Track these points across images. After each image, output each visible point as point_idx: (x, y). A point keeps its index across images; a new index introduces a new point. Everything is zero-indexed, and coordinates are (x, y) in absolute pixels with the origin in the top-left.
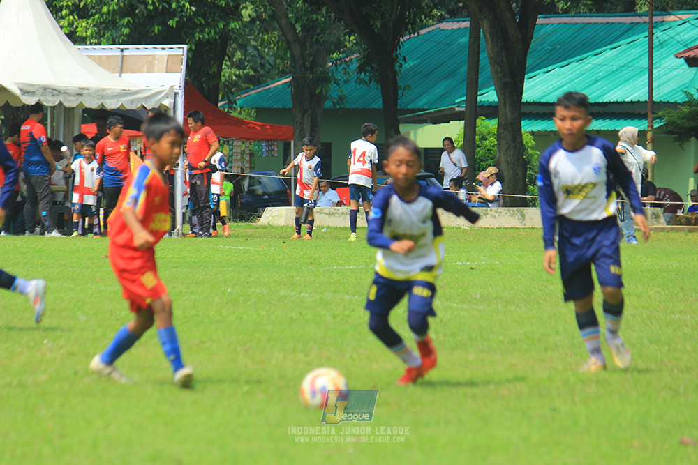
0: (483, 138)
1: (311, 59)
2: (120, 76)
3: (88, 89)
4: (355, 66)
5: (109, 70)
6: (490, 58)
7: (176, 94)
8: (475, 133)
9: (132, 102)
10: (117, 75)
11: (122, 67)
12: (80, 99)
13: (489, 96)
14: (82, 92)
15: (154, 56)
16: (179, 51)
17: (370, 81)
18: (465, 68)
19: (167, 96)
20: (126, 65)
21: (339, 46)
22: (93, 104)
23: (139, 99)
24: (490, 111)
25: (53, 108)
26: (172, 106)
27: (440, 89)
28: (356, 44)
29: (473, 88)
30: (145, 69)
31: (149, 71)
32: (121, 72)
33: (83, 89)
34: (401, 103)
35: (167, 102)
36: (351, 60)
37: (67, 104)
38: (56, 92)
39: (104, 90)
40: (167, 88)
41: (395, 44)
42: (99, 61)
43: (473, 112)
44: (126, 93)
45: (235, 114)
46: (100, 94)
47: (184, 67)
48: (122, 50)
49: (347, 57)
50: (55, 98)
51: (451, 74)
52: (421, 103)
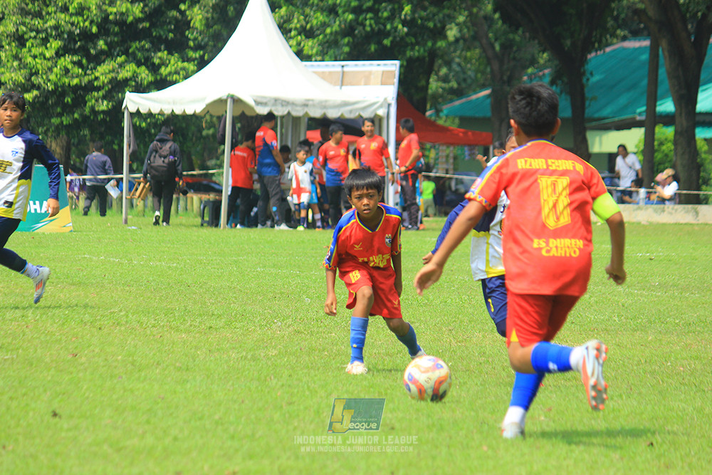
0: (661, 144)
1: (508, 73)
2: (341, 88)
3: (313, 100)
4: (547, 80)
5: (331, 83)
6: (668, 73)
7: (389, 105)
8: (653, 140)
9: (351, 112)
10: (338, 87)
11: (343, 80)
12: (306, 109)
13: (667, 106)
14: (307, 103)
15: (370, 73)
16: (393, 66)
17: (561, 92)
18: (645, 82)
19: (381, 106)
20: (346, 79)
21: (533, 62)
22: (316, 113)
23: (357, 110)
24: (667, 120)
25: (282, 117)
26: (386, 115)
27: (623, 100)
28: (549, 60)
29: (652, 100)
30: (363, 82)
31: (366, 84)
32: (342, 84)
33: (309, 100)
34: (589, 112)
35: (381, 112)
36: (544, 75)
37: (294, 114)
38: (285, 103)
39: (326, 101)
40: (381, 100)
41: (583, 60)
42: (323, 76)
43: (653, 120)
44: (345, 104)
45: (441, 122)
46: (323, 105)
47: (396, 81)
48: (343, 66)
49: (540, 71)
50: (284, 108)
51: (633, 86)
52: (606, 112)
